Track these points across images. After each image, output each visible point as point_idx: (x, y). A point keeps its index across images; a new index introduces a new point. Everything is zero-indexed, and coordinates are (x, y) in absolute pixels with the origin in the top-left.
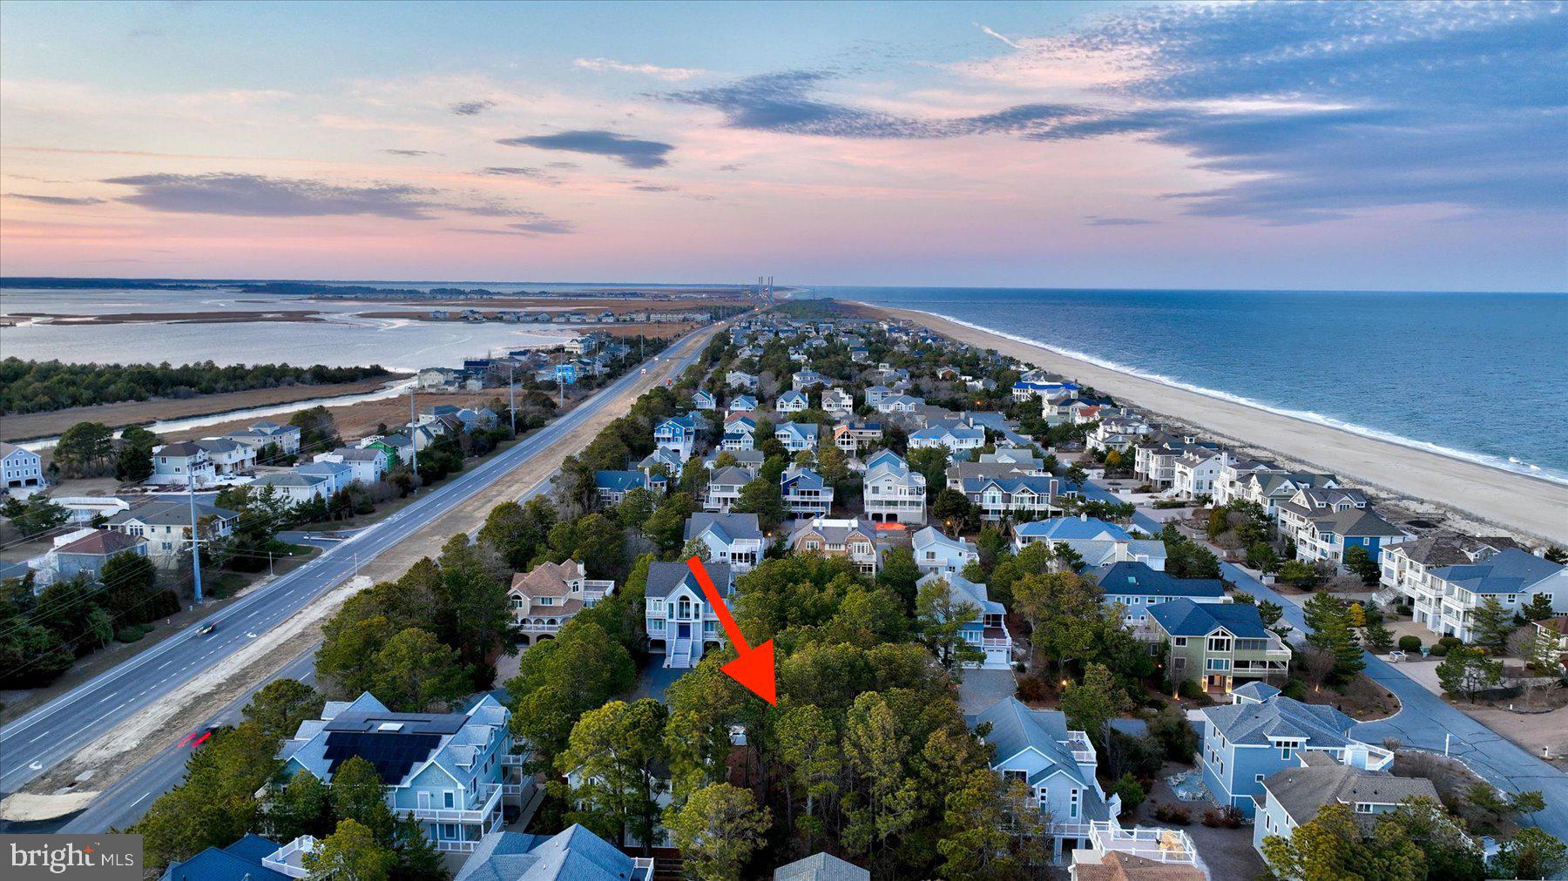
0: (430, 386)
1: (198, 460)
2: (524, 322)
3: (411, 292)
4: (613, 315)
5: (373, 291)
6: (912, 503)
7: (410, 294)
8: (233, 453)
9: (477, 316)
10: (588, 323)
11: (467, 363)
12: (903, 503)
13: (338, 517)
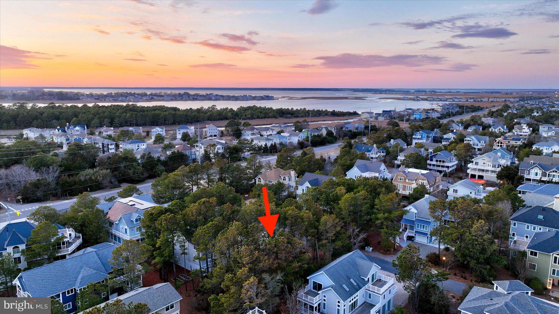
0: (364, 118)
1: (254, 133)
2: (436, 101)
3: (407, 91)
4: (473, 99)
5: (395, 91)
6: (492, 171)
7: (407, 92)
8: (268, 132)
9: (418, 98)
10: (455, 102)
11: (383, 111)
12: (487, 171)
13: (271, 152)
